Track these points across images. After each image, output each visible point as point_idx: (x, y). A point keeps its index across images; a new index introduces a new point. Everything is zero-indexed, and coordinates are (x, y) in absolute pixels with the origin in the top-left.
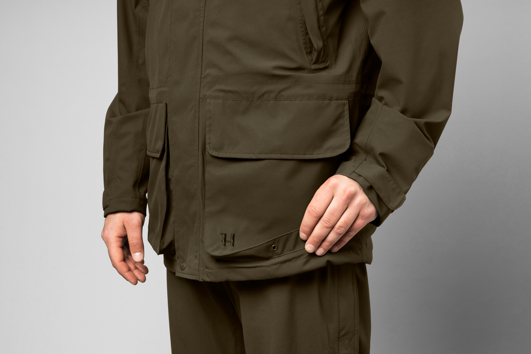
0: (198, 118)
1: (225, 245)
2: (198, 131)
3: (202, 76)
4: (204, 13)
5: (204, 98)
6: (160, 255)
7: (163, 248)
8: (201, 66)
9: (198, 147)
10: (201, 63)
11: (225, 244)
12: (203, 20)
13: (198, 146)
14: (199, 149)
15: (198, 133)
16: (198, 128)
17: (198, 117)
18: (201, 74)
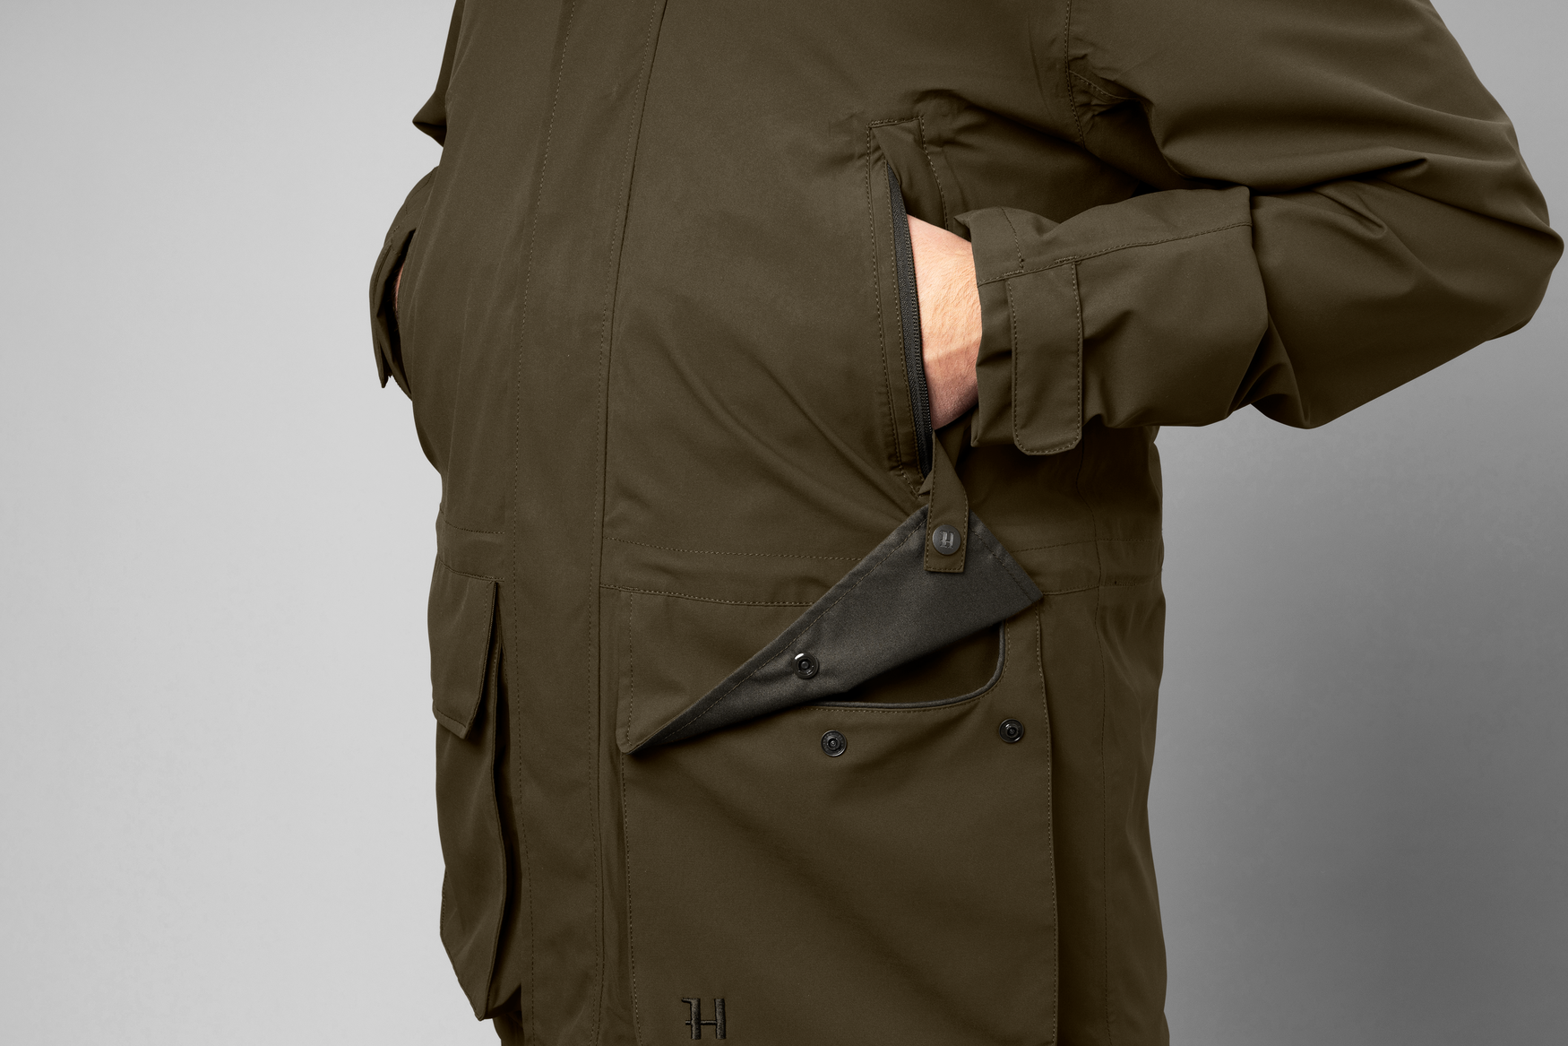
0: (597, 645)
1: (699, 1036)
2: (597, 683)
3: (606, 519)
4: (610, 326)
5: (612, 586)
6: (485, 1020)
7: (496, 1006)
8: (602, 487)
9: (596, 730)
10: (602, 479)
11: (700, 1032)
12: (608, 348)
13: (596, 726)
14: (602, 736)
15: (596, 690)
16: (596, 673)
17: (597, 640)
18: (602, 513)
